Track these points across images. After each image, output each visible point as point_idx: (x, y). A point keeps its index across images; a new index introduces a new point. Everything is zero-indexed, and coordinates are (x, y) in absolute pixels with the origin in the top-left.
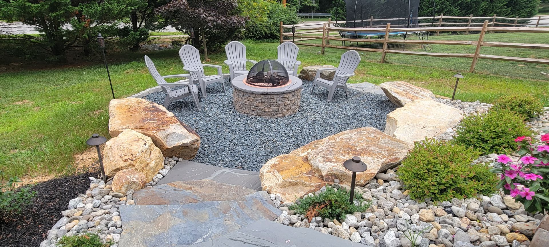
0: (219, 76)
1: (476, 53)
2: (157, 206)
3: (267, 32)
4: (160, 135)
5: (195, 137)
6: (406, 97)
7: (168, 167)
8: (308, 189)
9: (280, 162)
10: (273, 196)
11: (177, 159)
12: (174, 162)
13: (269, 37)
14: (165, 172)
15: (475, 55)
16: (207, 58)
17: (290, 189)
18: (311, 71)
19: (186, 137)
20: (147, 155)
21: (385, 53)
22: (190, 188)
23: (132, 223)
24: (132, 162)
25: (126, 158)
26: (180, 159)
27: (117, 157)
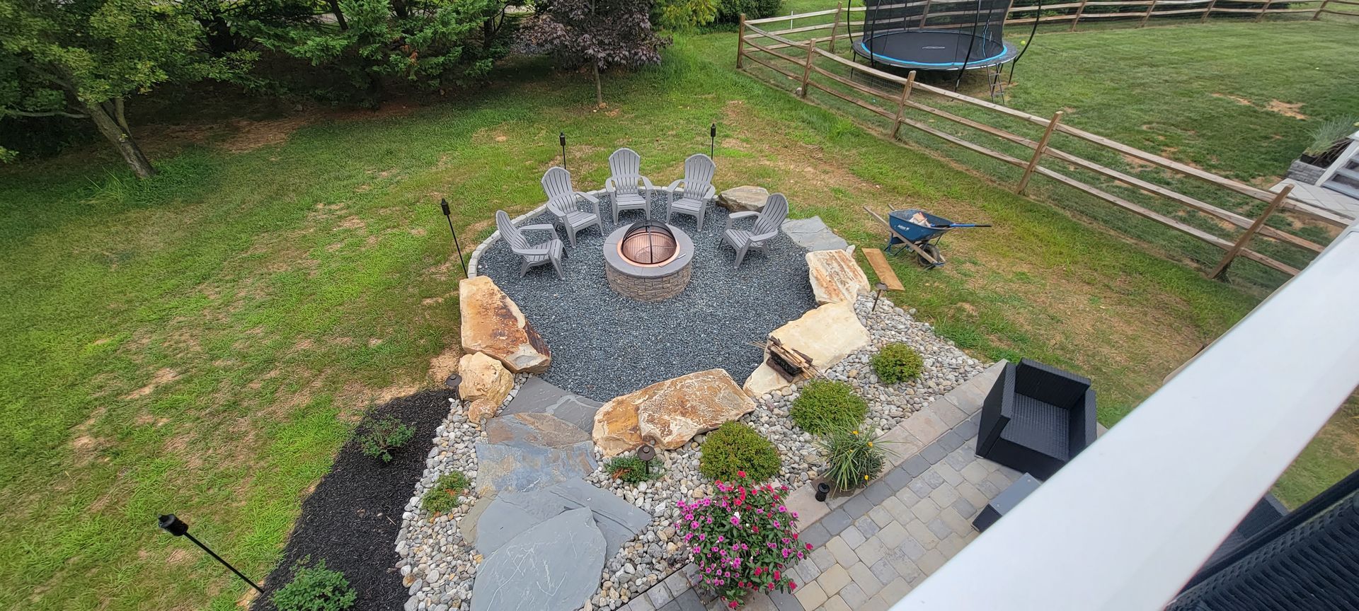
0: (595, 216)
1: (1031, 163)
2: (503, 447)
3: (725, 11)
4: (509, 360)
5: (545, 358)
6: (823, 290)
7: (518, 387)
8: (626, 446)
9: (614, 409)
10: (596, 449)
11: (526, 376)
12: (524, 380)
13: (728, 21)
14: (514, 393)
15: (1030, 166)
16: (601, 101)
17: (612, 444)
18: (732, 200)
19: (534, 358)
20: (497, 383)
21: (900, 122)
22: (533, 423)
23: (485, 462)
24: (484, 393)
25: (479, 387)
26: (530, 376)
27: (471, 385)
